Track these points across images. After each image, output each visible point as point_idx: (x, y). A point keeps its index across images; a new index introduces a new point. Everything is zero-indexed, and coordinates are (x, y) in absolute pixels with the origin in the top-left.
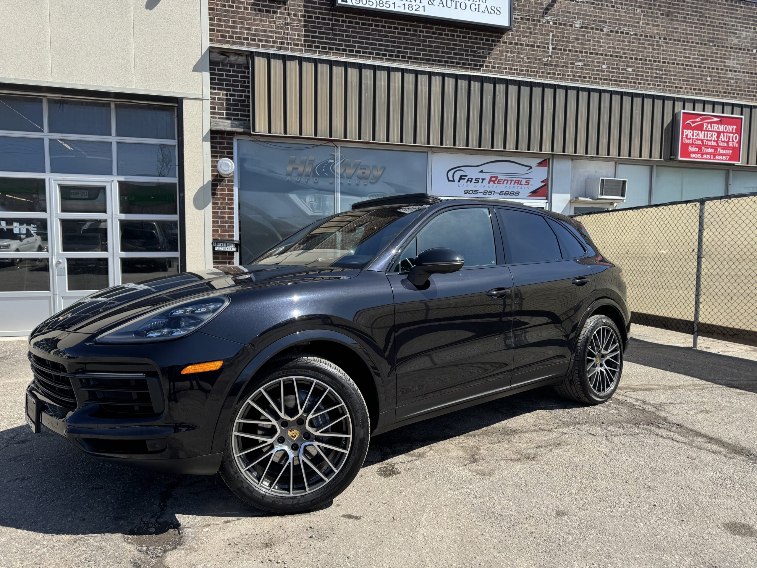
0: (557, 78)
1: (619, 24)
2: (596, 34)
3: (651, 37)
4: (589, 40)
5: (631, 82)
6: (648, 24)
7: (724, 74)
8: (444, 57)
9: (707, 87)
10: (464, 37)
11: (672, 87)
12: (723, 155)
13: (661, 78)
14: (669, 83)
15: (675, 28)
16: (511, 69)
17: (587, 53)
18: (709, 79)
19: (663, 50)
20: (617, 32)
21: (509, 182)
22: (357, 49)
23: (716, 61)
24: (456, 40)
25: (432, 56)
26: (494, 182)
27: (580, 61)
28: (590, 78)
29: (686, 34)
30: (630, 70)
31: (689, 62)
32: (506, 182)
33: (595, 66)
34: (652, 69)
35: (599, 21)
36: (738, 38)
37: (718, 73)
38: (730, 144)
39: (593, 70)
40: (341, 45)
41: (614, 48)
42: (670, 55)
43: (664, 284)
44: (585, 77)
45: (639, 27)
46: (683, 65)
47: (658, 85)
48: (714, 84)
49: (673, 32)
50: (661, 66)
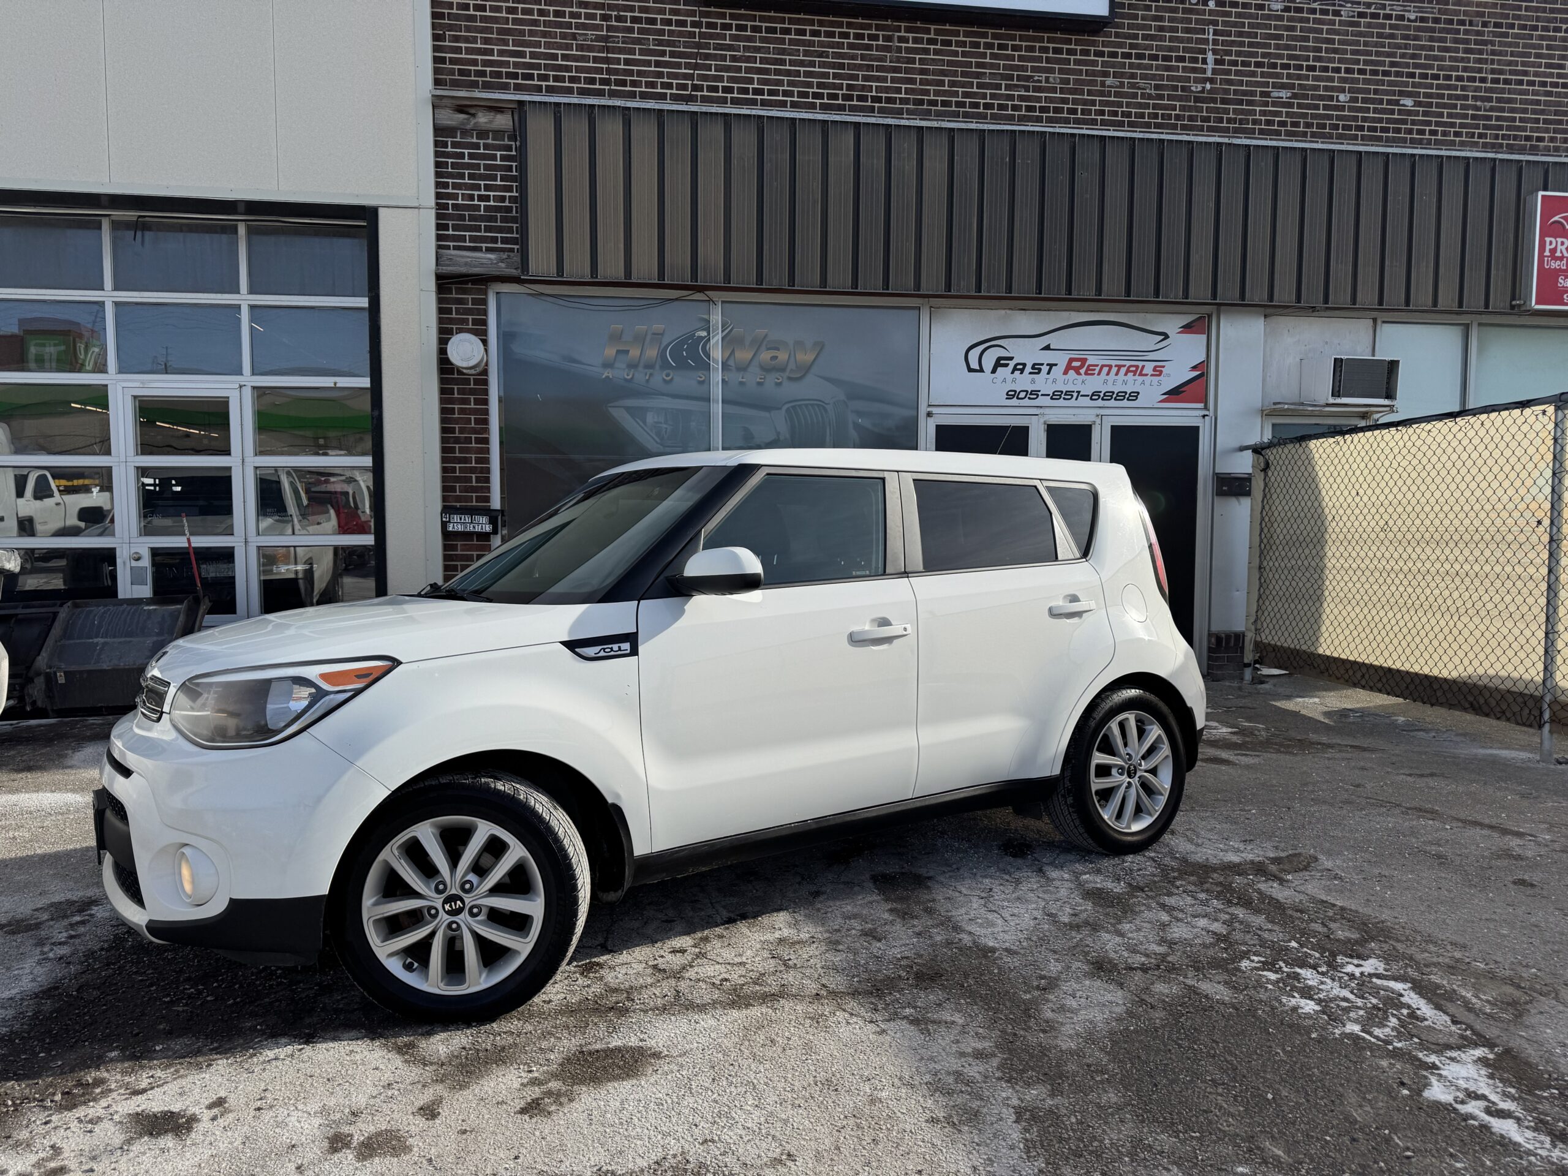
0: (1227, 130)
2: (1322, 22)
3: (1462, 23)
4: (1307, 39)
5: (1410, 132)
8: (956, 94)
10: (1000, 47)
11: (1515, 138)
13: (1489, 118)
14: (1509, 128)
16: (1115, 114)
17: (1300, 67)
19: (1493, 53)
20: (1375, 16)
21: (1114, 370)
22: (756, 86)
24: (984, 55)
25: (927, 93)
26: (1077, 370)
27: (1283, 86)
28: (1308, 125)
30: (1408, 102)
31: (1560, 76)
32: (1106, 369)
33: (1321, 98)
34: (1466, 98)
39: (1317, 107)
40: (720, 79)
41: (1369, 53)
42: (1510, 63)
43: (1469, 604)
44: (1295, 124)
46: (1544, 84)
47: (1480, 136)
50: (1487, 90)
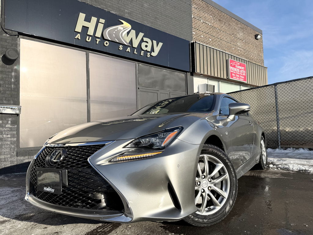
1: (206, 20)
2: (198, 22)
3: (216, 28)
4: (196, 24)
5: (211, 45)
6: (214, 23)
7: (237, 48)
9: (233, 52)
12: (242, 78)
13: (220, 45)
14: (223, 48)
15: (222, 27)
17: (196, 29)
18: (233, 49)
19: (220, 34)
20: (205, 23)
23: (235, 42)
27: (194, 32)
28: (198, 40)
29: (226, 30)
31: (227, 41)
33: (199, 35)
34: (217, 41)
35: (199, 17)
36: (239, 35)
37: (236, 47)
38: (243, 75)
39: (199, 37)
41: (205, 29)
42: (222, 37)
44: (196, 39)
45: (212, 23)
46: (226, 41)
47: (219, 48)
48: (235, 51)
49: (222, 28)
50: (220, 40)
